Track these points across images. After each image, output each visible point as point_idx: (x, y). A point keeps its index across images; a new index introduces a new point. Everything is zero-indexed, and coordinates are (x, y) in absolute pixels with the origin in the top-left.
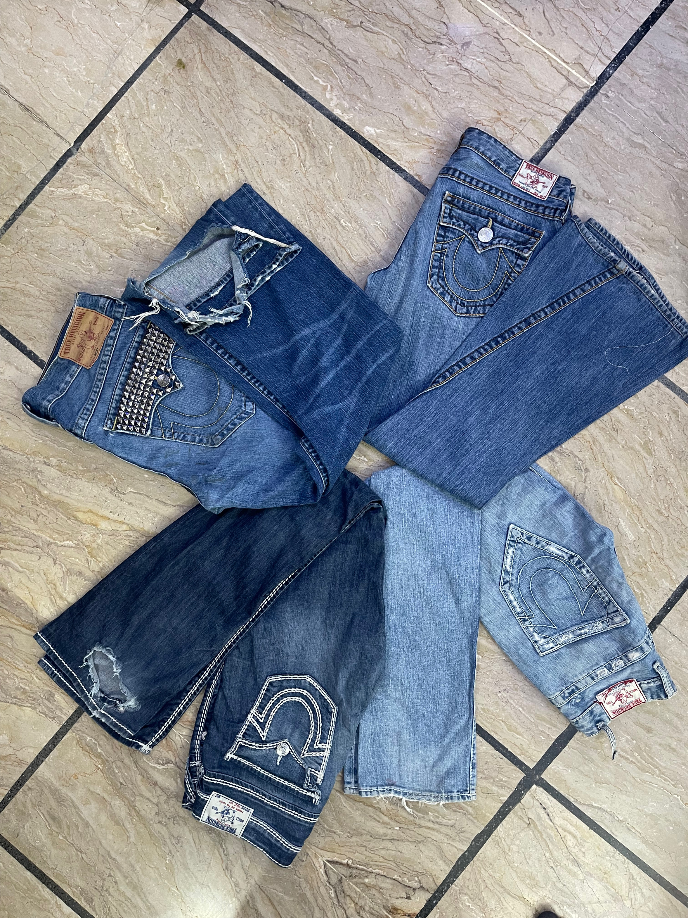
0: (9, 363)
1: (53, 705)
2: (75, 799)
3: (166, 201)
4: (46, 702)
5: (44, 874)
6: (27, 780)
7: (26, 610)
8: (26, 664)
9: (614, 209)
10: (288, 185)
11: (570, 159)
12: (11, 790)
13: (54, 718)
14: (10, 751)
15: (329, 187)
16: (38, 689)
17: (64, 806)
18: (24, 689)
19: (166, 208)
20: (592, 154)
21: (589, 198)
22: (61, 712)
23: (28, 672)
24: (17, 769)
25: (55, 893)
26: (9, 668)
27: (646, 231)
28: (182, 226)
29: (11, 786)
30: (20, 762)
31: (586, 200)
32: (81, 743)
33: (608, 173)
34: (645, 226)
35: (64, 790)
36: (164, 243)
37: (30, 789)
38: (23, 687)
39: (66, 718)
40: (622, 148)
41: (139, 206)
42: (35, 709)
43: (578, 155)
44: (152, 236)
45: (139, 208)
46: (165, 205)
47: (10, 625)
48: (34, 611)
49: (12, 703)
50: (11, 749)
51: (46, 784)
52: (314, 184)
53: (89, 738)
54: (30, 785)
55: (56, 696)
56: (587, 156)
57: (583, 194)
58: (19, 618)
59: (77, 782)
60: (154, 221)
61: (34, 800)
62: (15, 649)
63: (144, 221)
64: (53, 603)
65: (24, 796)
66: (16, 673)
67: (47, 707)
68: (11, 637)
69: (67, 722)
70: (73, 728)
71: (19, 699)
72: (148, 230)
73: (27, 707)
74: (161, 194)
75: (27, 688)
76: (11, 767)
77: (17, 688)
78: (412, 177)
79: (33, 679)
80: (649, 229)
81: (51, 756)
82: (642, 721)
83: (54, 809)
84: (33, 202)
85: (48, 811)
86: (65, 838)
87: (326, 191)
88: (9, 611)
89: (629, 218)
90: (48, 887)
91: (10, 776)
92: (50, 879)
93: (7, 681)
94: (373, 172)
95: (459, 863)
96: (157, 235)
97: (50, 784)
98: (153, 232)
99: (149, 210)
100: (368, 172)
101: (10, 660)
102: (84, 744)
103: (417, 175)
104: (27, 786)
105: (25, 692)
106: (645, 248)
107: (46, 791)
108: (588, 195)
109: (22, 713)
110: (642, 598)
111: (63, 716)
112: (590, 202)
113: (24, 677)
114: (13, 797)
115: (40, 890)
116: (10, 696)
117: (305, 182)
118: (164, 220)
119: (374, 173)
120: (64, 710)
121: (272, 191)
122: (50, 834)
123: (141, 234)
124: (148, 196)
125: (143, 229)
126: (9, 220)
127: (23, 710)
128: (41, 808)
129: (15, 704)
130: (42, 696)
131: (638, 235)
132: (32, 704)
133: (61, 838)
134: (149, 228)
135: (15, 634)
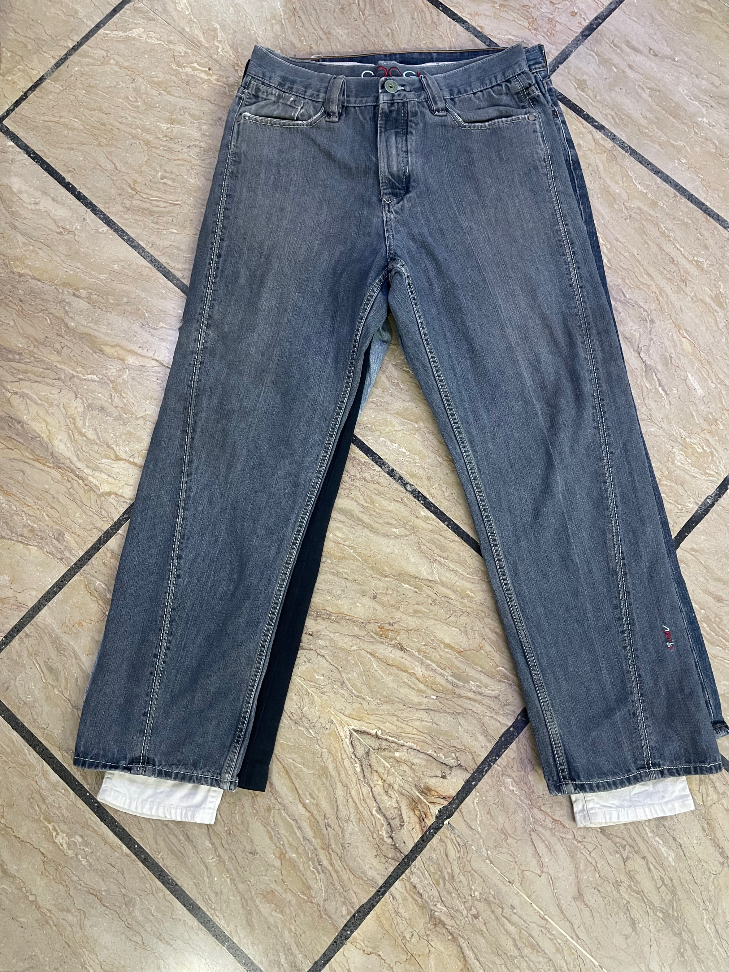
0: (46, 193)
1: (62, 545)
2: (76, 648)
3: (220, 43)
4: (55, 541)
5: (32, 734)
6: (25, 625)
7: (41, 445)
8: (36, 501)
9: (681, 67)
10: (346, 31)
11: (635, 19)
12: (5, 637)
13: (62, 559)
14: (10, 593)
15: (388, 35)
16: (46, 528)
17: (64, 655)
18: (32, 527)
19: (219, 50)
20: (656, 16)
21: (656, 55)
22: (71, 553)
23: (38, 509)
24: (16, 613)
25: (42, 757)
26: (18, 504)
27: (714, 89)
28: (234, 68)
29: (6, 632)
30: (20, 606)
31: (653, 57)
32: (90, 588)
33: (674, 34)
34: (713, 84)
35: (66, 638)
36: (215, 82)
37: (27, 635)
38: (32, 524)
39: (75, 560)
40: (688, 12)
41: (192, 48)
42: (41, 548)
43: (643, 16)
44: (203, 76)
45: (192, 50)
46: (218, 47)
47: (22, 458)
48: (50, 446)
49: (18, 541)
50: (11, 591)
51: (46, 631)
52: (372, 31)
53: (98, 583)
54: (28, 632)
55: (66, 536)
56: (652, 17)
57: (650, 51)
58: (33, 452)
59: (80, 630)
60: (207, 62)
61: (30, 650)
62: (26, 484)
63: (196, 62)
64: (71, 438)
65: (20, 644)
66: (25, 510)
67: (56, 548)
68: (22, 471)
69: (75, 564)
70: (81, 570)
71: (26, 537)
72: (199, 70)
73: (34, 546)
74: (215, 37)
75: (35, 526)
76: (9, 611)
77: (24, 526)
78: (475, 29)
79: (43, 516)
80: (717, 88)
81: (55, 599)
82: (712, 589)
83: (53, 659)
84: (87, 43)
85: (45, 662)
86: (61, 692)
87: (385, 39)
88: (23, 444)
89: (697, 76)
90: (35, 750)
91: (6, 620)
92: (39, 741)
93: (15, 517)
94: (433, 22)
95: (503, 739)
96: (208, 74)
97: (51, 631)
98: (205, 72)
99: (202, 52)
100: (429, 22)
101: (19, 495)
102: (92, 588)
103: (479, 26)
104: (25, 632)
105: (32, 530)
106: (714, 104)
107: (46, 638)
108: (654, 52)
109: (27, 552)
110: (712, 457)
111: (72, 558)
112: (657, 59)
113: (32, 514)
114: (7, 644)
115: (25, 755)
116: (16, 533)
117: (364, 30)
118: (217, 61)
119: (435, 23)
120: (74, 552)
121: (329, 36)
122: (45, 688)
123: (192, 73)
124: (202, 39)
125: (194, 69)
126: (60, 60)
127: (28, 549)
128: (37, 658)
129: (21, 542)
130: (51, 535)
131: (705, 91)
132: (39, 543)
133: (57, 693)
134: (200, 68)
135: (27, 469)
